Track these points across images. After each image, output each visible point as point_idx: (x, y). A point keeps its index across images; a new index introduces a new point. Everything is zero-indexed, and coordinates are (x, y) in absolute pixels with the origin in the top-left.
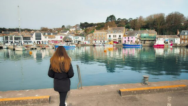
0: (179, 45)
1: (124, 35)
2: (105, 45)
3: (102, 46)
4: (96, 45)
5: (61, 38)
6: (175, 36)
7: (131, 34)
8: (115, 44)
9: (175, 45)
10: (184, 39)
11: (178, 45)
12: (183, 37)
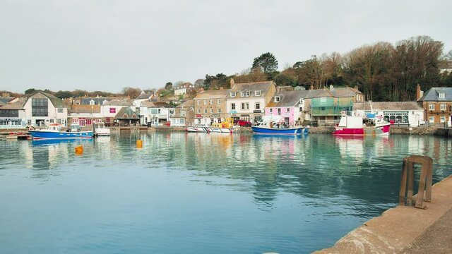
0: (414, 129)
1: (271, 104)
2: (211, 130)
3: (204, 132)
4: (189, 129)
5: (112, 111)
6: (410, 105)
7: (288, 101)
8: (237, 127)
9: (402, 129)
10: (437, 114)
11: (411, 129)
12: (432, 107)
